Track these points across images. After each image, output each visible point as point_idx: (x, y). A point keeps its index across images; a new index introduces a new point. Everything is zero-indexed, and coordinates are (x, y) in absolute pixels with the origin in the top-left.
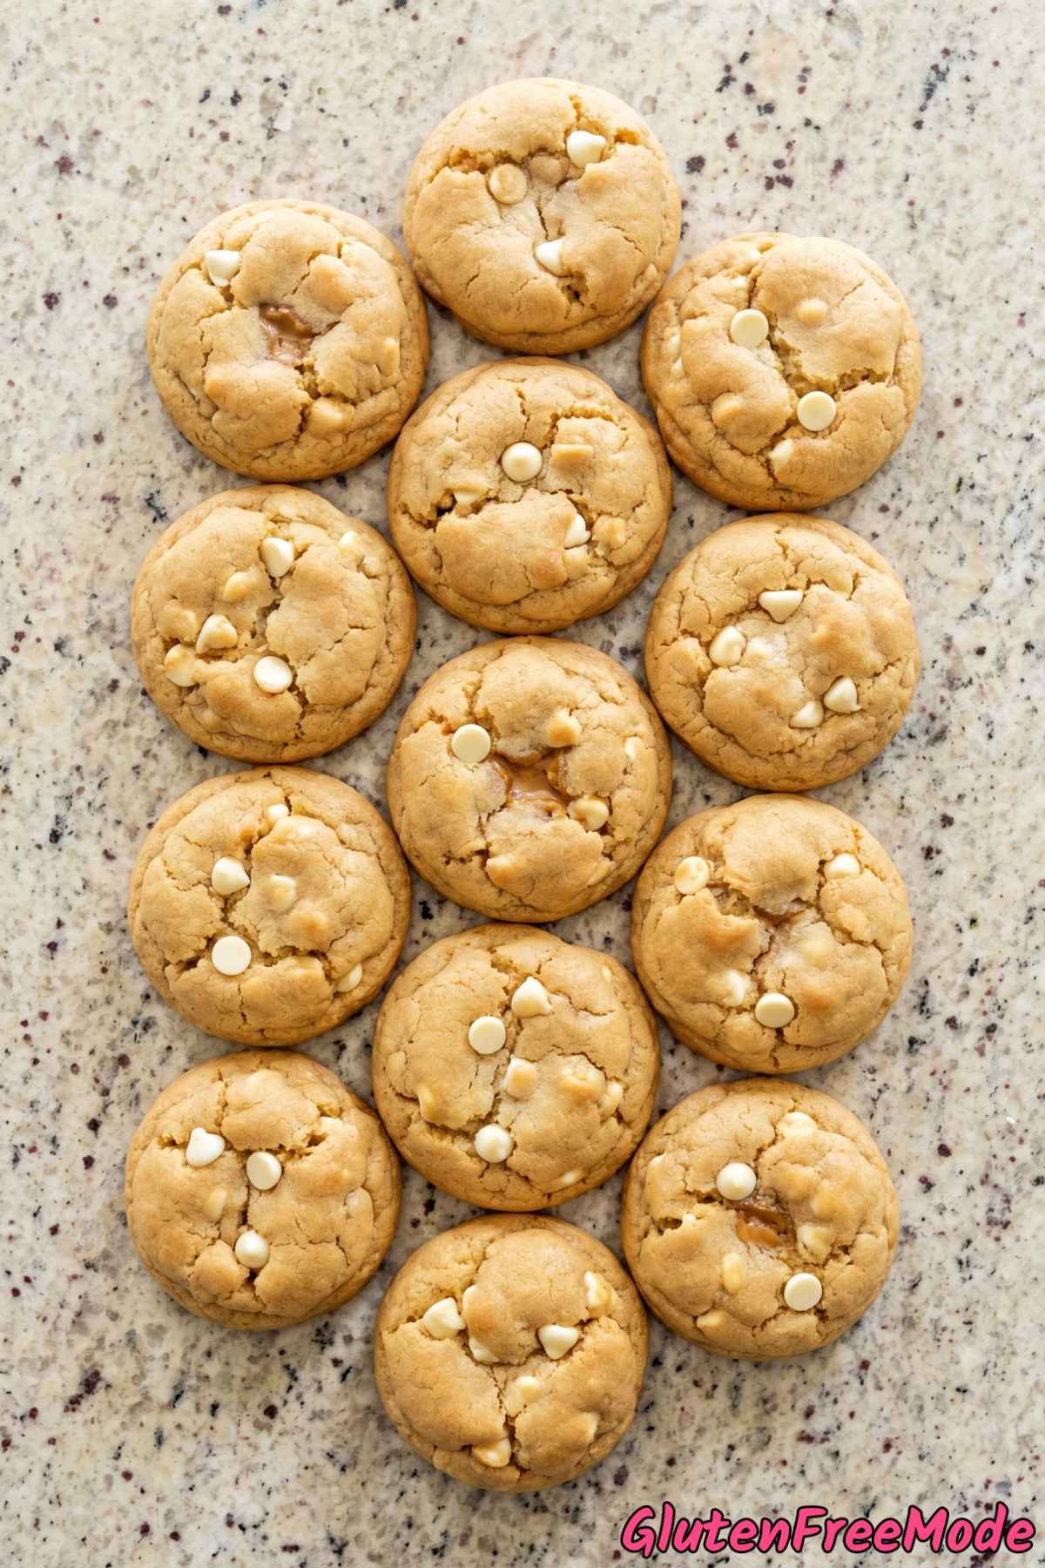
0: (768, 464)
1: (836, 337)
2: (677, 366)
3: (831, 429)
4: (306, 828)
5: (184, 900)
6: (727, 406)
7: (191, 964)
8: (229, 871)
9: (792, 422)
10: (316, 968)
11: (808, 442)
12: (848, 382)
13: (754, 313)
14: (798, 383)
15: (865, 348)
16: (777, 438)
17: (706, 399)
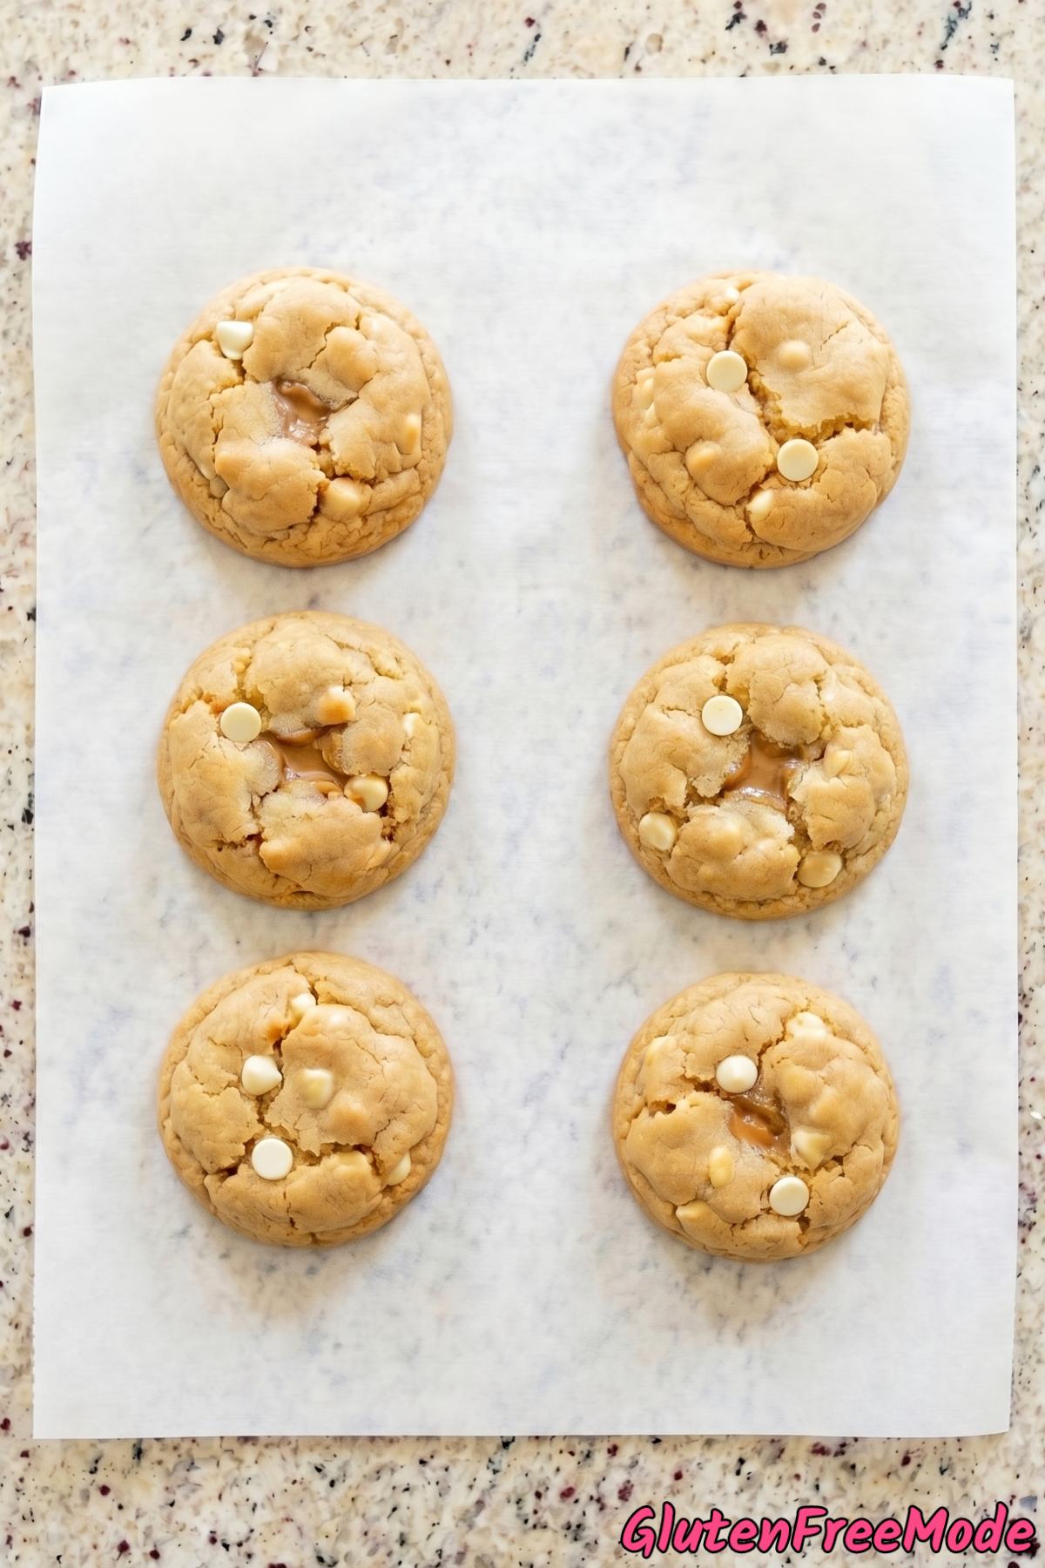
0: (746, 516)
1: (819, 383)
2: (650, 413)
3: (814, 478)
4: (337, 1016)
5: (215, 1105)
6: (702, 453)
7: (232, 1171)
8: (260, 1069)
9: (772, 472)
10: (363, 1162)
11: (789, 492)
12: (833, 429)
13: (731, 354)
14: (778, 430)
15: (850, 393)
16: (756, 488)
17: (679, 445)
